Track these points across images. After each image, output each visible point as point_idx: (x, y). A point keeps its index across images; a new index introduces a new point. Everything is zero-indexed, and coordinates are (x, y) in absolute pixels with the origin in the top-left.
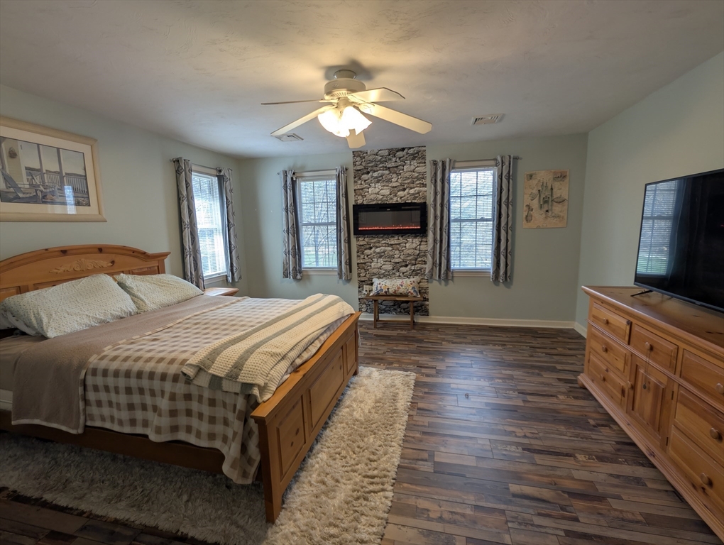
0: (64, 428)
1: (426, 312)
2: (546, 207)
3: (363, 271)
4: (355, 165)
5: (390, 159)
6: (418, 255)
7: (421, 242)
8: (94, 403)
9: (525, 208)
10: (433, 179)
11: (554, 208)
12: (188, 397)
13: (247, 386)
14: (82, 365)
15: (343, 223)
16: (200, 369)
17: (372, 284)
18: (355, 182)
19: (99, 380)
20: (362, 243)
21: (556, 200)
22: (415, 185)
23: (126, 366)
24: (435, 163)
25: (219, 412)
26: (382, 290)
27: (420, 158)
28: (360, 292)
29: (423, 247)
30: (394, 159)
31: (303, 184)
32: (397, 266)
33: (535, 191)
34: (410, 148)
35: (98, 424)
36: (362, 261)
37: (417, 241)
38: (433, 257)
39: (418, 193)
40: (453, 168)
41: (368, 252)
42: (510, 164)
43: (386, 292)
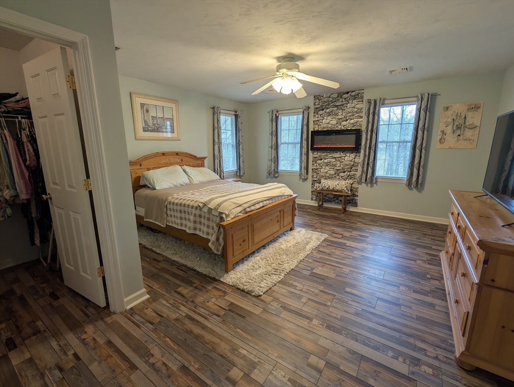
0: (159, 224)
1: (355, 204)
2: (458, 132)
3: (315, 174)
4: (315, 105)
5: (338, 100)
6: (353, 165)
7: (356, 156)
8: (169, 216)
9: (439, 133)
10: (367, 113)
11: (465, 133)
12: (200, 216)
13: (221, 213)
14: (166, 200)
15: (305, 143)
16: (205, 205)
17: (320, 183)
18: (314, 116)
19: (171, 206)
20: (316, 156)
21: (468, 127)
22: (354, 117)
23: (180, 201)
24: (369, 102)
25: (211, 224)
26: (325, 187)
27: (359, 98)
28: (312, 187)
29: (357, 160)
30: (341, 100)
31: (283, 118)
32: (338, 172)
33: (450, 120)
34: (353, 92)
35: (170, 224)
36: (315, 168)
37: (353, 155)
38: (363, 168)
39: (356, 123)
40: (382, 104)
41: (319, 162)
42: (428, 100)
43: (327, 188)
